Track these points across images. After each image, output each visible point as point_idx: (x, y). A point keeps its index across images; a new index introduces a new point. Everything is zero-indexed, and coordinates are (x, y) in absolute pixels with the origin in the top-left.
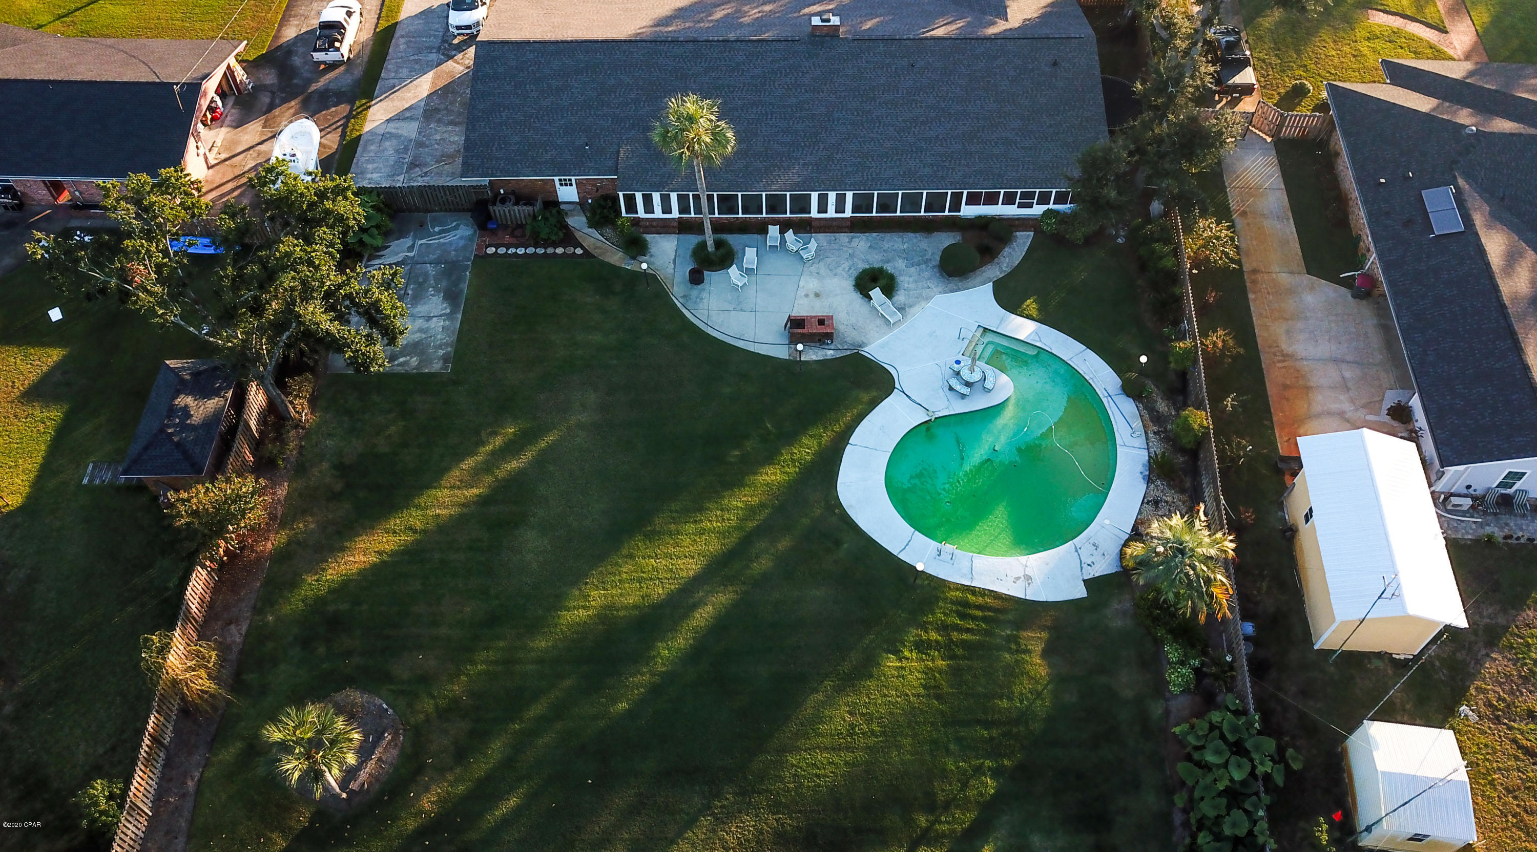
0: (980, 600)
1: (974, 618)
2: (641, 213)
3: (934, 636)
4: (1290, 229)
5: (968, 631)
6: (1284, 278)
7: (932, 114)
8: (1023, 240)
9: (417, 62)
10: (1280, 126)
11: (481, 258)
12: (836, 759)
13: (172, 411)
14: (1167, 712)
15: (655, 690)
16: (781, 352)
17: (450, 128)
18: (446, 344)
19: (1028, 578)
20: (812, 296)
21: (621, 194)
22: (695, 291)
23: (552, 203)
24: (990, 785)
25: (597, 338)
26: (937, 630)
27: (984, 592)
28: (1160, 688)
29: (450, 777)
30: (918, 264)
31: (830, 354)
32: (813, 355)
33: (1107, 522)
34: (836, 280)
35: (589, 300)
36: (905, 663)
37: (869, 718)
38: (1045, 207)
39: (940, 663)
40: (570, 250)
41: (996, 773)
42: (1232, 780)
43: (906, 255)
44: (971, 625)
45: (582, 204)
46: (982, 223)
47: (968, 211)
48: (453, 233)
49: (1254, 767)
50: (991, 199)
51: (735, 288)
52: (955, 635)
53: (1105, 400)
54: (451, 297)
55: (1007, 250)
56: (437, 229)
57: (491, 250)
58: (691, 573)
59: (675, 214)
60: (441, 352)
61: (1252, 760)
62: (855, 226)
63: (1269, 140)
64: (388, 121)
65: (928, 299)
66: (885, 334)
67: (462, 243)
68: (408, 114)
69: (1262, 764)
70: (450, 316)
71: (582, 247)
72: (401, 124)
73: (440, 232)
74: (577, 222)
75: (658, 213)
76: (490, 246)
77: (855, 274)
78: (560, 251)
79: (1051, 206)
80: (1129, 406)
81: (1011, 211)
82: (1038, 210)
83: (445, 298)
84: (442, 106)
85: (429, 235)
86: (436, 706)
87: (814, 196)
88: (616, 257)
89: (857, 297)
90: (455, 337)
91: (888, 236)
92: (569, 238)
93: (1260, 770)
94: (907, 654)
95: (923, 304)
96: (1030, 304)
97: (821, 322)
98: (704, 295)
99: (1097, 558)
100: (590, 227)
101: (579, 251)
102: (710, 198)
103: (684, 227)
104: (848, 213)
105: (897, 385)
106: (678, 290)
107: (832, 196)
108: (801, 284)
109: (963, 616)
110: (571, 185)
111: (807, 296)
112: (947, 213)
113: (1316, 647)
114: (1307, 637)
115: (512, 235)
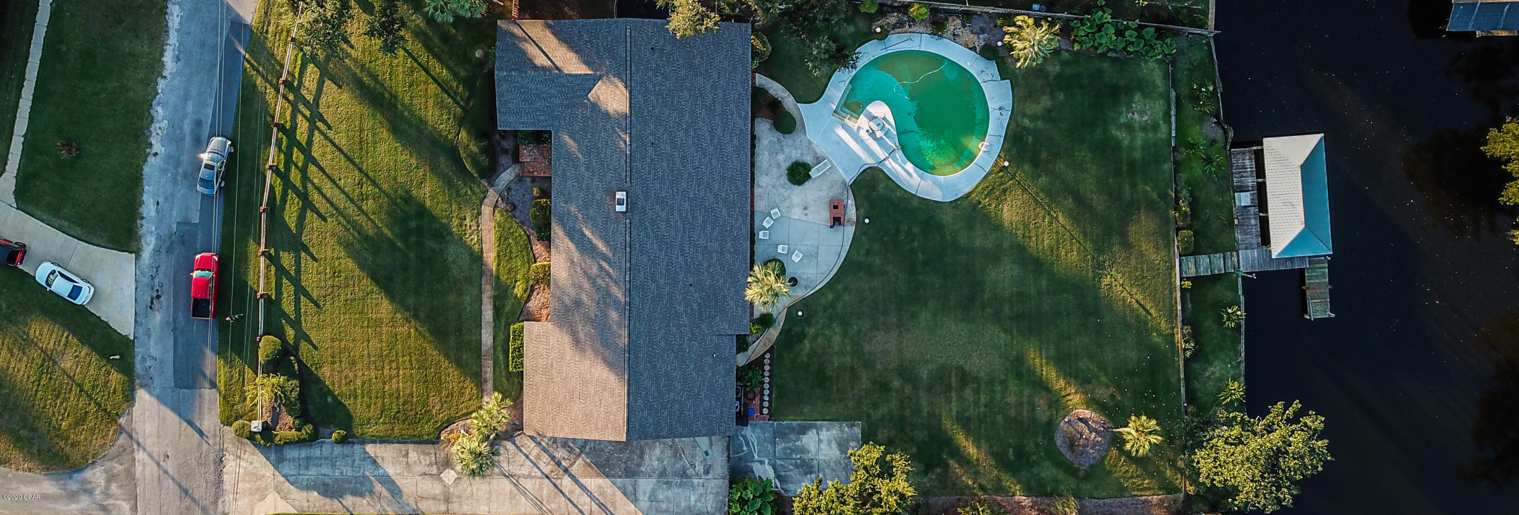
7: (692, 133)
8: (763, 80)
11: (771, 417)
16: (849, 231)
17: (647, 456)
18: (841, 427)
19: (1000, 109)
20: (806, 212)
22: (801, 282)
25: (837, 338)
27: (1008, 132)
30: (782, 146)
31: (851, 202)
32: (852, 212)
33: (968, 63)
34: (795, 197)
35: (808, 346)
40: (767, 361)
42: (1114, 34)
43: (772, 153)
48: (749, 438)
53: (889, 52)
54: (803, 431)
55: (772, 92)
56: (745, 448)
57: (765, 411)
60: (846, 429)
65: (810, 141)
66: (838, 171)
67: (758, 431)
69: (1107, 19)
70: (819, 429)
71: (765, 353)
73: (747, 445)
74: (743, 359)
76: (761, 413)
77: (792, 185)
78: (767, 368)
80: (893, 38)
83: (804, 433)
84: (623, 466)
85: (750, 453)
88: (773, 333)
89: (808, 185)
90: (835, 423)
91: (759, 164)
92: (758, 363)
95: (813, 146)
98: (805, 277)
99: (989, 72)
100: (747, 350)
101: (768, 356)
105: (875, 166)
106: (802, 292)
108: (796, 217)
111: (806, 215)
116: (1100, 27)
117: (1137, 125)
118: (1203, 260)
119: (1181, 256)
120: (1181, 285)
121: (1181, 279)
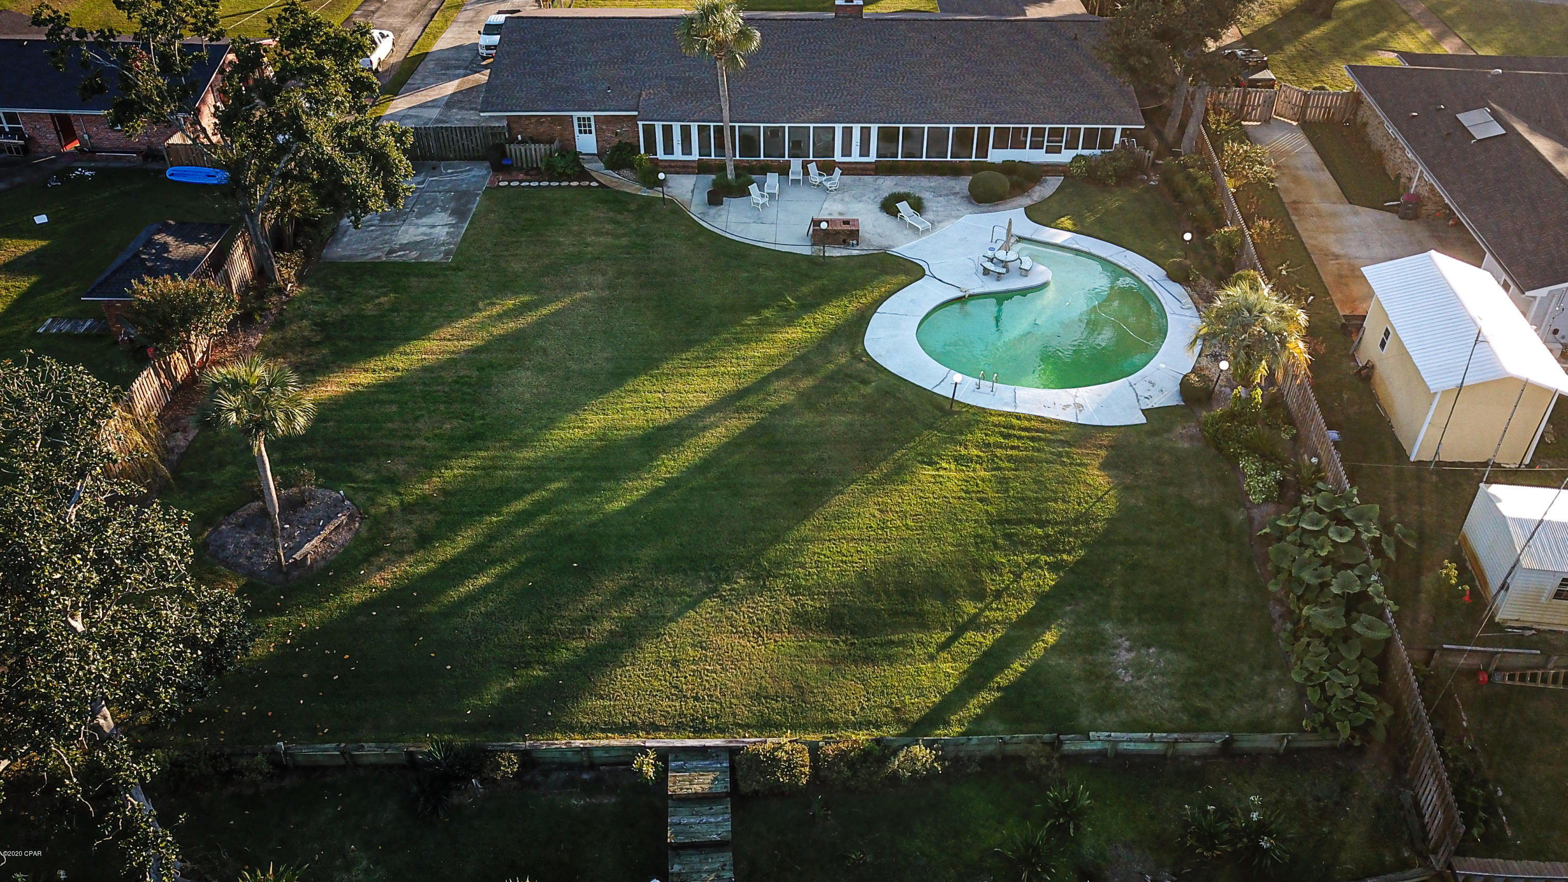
0: (1026, 424)
1: (1020, 438)
2: (661, 155)
3: (975, 452)
5: (1013, 448)
6: (1325, 207)
8: (1053, 184)
9: (444, 74)
10: (1304, 108)
11: (493, 189)
12: (864, 548)
13: (150, 243)
14: (1250, 519)
15: (657, 493)
16: (804, 251)
17: (471, 112)
18: (450, 243)
19: (1079, 406)
20: (836, 214)
21: (640, 123)
22: (713, 210)
23: (569, 151)
24: (1050, 579)
25: (607, 240)
26: (977, 447)
27: (1029, 418)
28: (1239, 497)
29: (410, 559)
30: (947, 195)
31: (855, 252)
32: (837, 253)
33: (1162, 366)
34: (861, 205)
35: (601, 215)
36: (941, 473)
37: (904, 515)
38: (1073, 153)
39: (982, 473)
40: (586, 183)
41: (1054, 567)
43: (934, 190)
44: (1016, 443)
45: (600, 155)
46: (1008, 168)
47: (996, 156)
48: (466, 173)
49: (1358, 533)
50: (1019, 144)
51: (755, 207)
52: (999, 452)
53: (1149, 284)
54: (458, 213)
55: (1037, 188)
56: (450, 171)
57: (504, 184)
58: (702, 404)
59: (695, 156)
60: (443, 249)
61: (1354, 527)
62: (878, 170)
63: (1295, 124)
64: (410, 108)
65: (958, 217)
66: (913, 240)
67: (474, 179)
68: (430, 104)
69: (1368, 530)
70: (455, 225)
71: (597, 181)
72: (423, 110)
73: (453, 173)
74: (595, 167)
75: (678, 155)
76: (503, 181)
77: (879, 200)
78: (575, 184)
79: (1080, 151)
80: (1177, 289)
81: (1039, 156)
82: (1066, 156)
83: (452, 214)
84: (465, 100)
85: (441, 174)
86: (402, 502)
87: (839, 128)
88: (633, 188)
89: (884, 218)
90: (459, 239)
91: (914, 178)
92: (584, 176)
93: (1365, 536)
94: (944, 465)
95: (953, 220)
96: (1066, 222)
97: (846, 222)
98: (724, 213)
99: (1154, 392)
100: (607, 168)
101: (594, 184)
102: (732, 128)
103: (701, 168)
104: (873, 157)
105: (927, 272)
106: (696, 209)
107: (856, 129)
108: (824, 207)
109: (1007, 436)
110: (590, 132)
111: (830, 214)
112: (973, 159)
113: (1412, 459)
114: (1400, 453)
115: (527, 174)
116: (1338, 520)
117: (1100, 658)
118: (717, 825)
119: (732, 752)
120: (643, 750)
121: (663, 755)
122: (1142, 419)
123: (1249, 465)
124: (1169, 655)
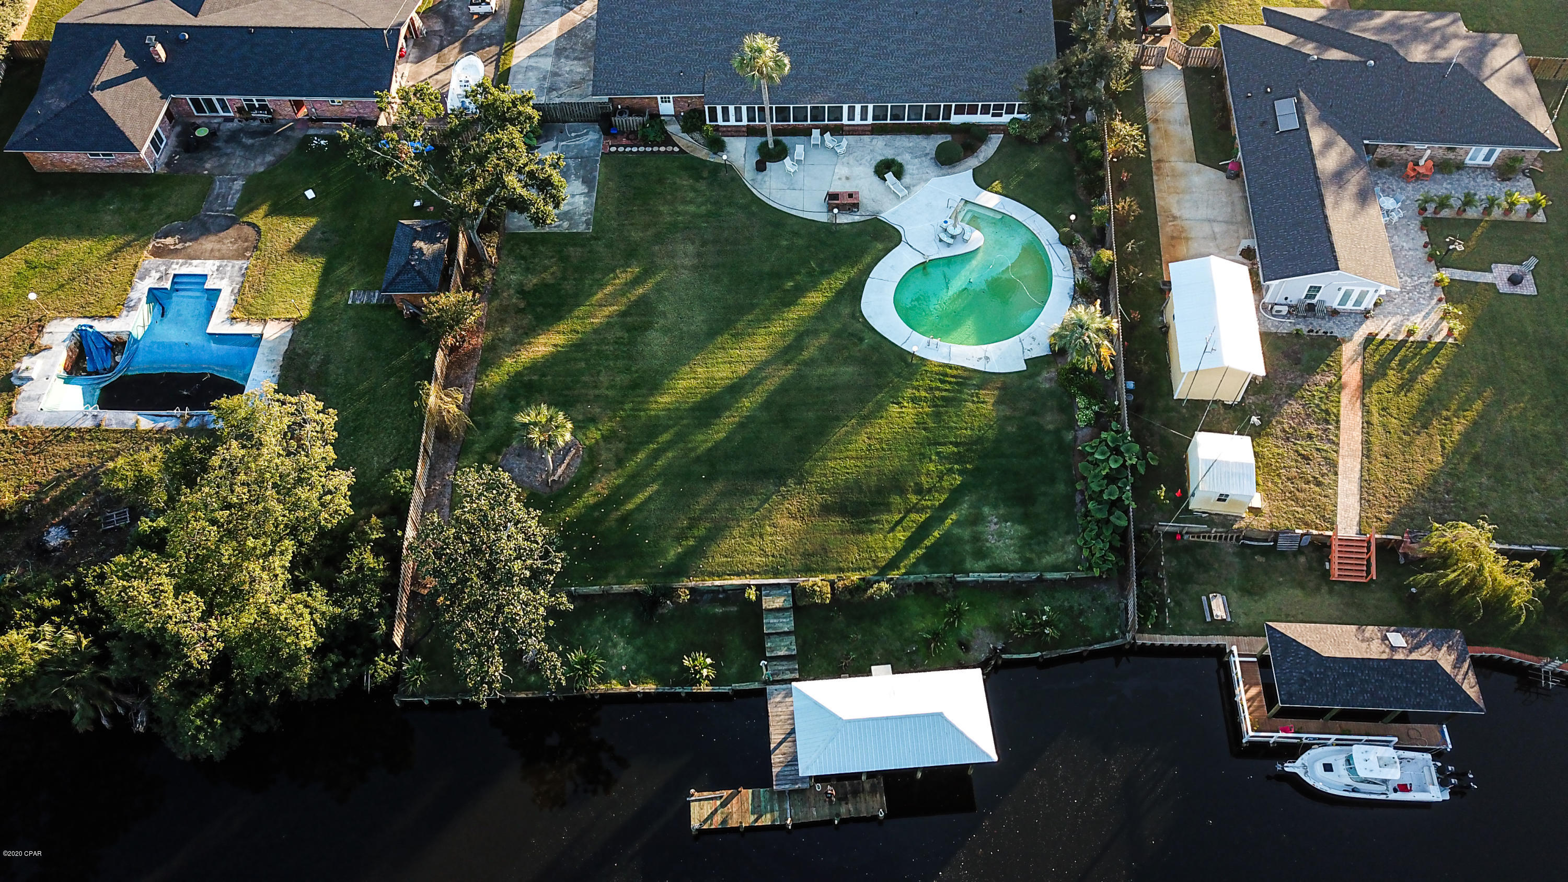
0: (955, 372)
1: (950, 383)
2: (720, 122)
3: (923, 394)
4: (1187, 132)
5: (946, 390)
6: (1180, 166)
7: (930, 49)
8: (996, 140)
9: (546, 12)
10: (1187, 57)
11: (607, 155)
12: (859, 464)
13: (412, 250)
14: (1075, 438)
15: (741, 425)
16: (823, 218)
17: (575, 62)
18: (588, 213)
19: (987, 358)
20: (844, 179)
21: (706, 107)
22: (760, 176)
23: (655, 116)
24: (958, 480)
25: (692, 208)
26: (926, 390)
27: (957, 368)
28: (1071, 424)
29: (614, 474)
30: (920, 157)
31: (857, 218)
32: (844, 219)
33: (1042, 324)
34: (861, 168)
35: (685, 183)
36: (904, 410)
37: (881, 441)
38: (1011, 116)
39: (927, 409)
40: (670, 149)
41: (961, 472)
42: (1111, 469)
43: (911, 151)
44: (948, 387)
45: (676, 116)
46: (966, 128)
47: (956, 119)
48: (585, 137)
49: (1125, 461)
50: (973, 110)
51: (788, 174)
52: (937, 393)
53: (1046, 247)
54: (587, 181)
55: (983, 147)
56: (573, 134)
57: (613, 149)
58: (764, 358)
59: (745, 122)
60: (584, 219)
61: (1124, 457)
62: (875, 130)
63: (1180, 67)
64: (529, 57)
65: (927, 180)
66: (895, 205)
67: (592, 144)
68: (543, 52)
69: (1130, 459)
70: (588, 194)
71: (679, 147)
72: (540, 59)
73: (576, 137)
74: (674, 129)
75: (732, 122)
76: (612, 146)
77: (874, 163)
78: (662, 149)
79: (1016, 115)
80: (1063, 251)
81: (987, 119)
82: (1006, 118)
83: (583, 182)
84: (568, 46)
85: (568, 139)
86: (602, 434)
87: (845, 107)
88: (703, 153)
89: (876, 179)
90: (593, 208)
91: (898, 137)
92: (668, 140)
93: (1129, 462)
94: (906, 404)
95: (922, 184)
96: (997, 185)
97: (850, 196)
98: (767, 179)
99: (1034, 346)
100: (683, 133)
101: (676, 149)
102: (771, 108)
103: (751, 132)
104: (870, 121)
105: (903, 239)
106: (748, 175)
107: (858, 107)
108: (836, 171)
109: (942, 382)
110: (669, 101)
111: (840, 179)
112: (941, 121)
113: (1175, 398)
114: (1171, 392)
115: (628, 139)
116: (1116, 451)
117: (980, 528)
118: (787, 623)
119: (793, 586)
120: (749, 586)
121: (759, 587)
122: (1023, 367)
123: (1081, 402)
124: (1017, 527)
